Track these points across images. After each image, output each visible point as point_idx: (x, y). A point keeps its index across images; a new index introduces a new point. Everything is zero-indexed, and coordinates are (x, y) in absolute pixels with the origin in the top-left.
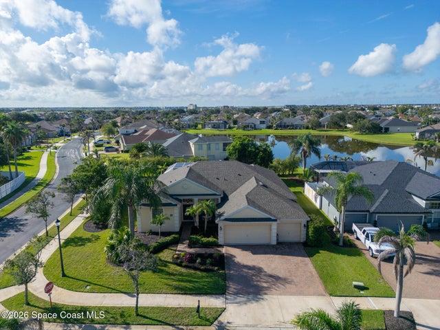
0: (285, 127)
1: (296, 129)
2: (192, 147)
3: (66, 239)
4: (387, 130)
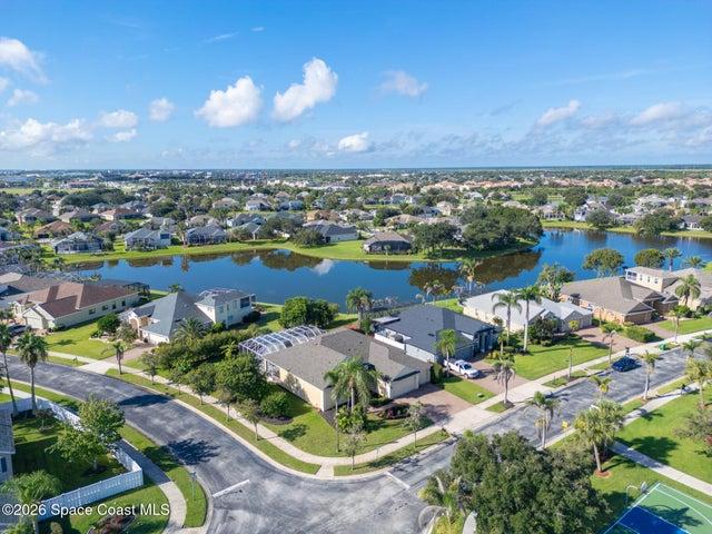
0: (202, 241)
1: (217, 243)
2: (209, 312)
3: (279, 435)
4: (328, 239)
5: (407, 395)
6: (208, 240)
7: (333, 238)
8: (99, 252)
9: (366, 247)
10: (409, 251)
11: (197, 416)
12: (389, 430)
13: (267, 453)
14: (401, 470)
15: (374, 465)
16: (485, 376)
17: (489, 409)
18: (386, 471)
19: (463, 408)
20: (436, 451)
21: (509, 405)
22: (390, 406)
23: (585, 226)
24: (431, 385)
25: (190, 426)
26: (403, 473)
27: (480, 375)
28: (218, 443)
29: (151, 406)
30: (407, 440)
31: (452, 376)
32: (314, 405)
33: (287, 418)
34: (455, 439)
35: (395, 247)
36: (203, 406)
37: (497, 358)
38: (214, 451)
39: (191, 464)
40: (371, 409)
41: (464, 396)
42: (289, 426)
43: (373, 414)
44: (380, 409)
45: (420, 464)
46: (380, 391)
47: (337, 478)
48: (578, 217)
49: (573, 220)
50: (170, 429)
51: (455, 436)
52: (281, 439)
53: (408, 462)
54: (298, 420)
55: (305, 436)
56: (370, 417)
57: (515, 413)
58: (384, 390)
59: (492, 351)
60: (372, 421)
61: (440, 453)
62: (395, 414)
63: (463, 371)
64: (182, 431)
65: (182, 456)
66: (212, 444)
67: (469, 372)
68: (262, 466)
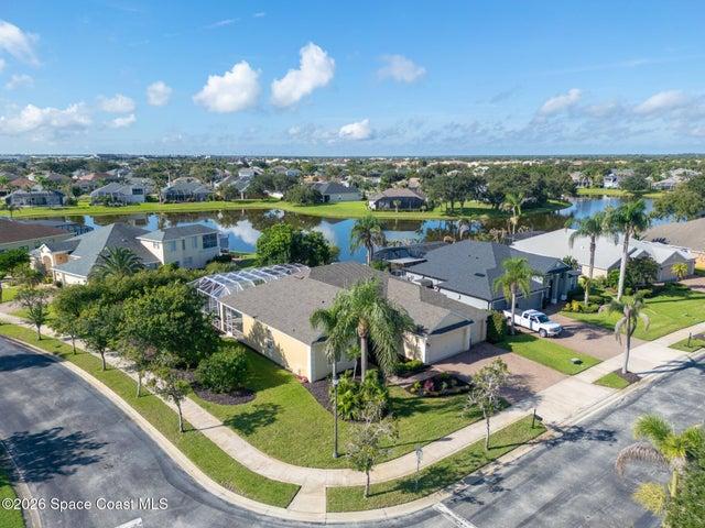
0: (181, 198)
1: (199, 201)
2: (155, 248)
3: (226, 423)
4: (327, 198)
5: (454, 359)
6: (188, 196)
7: (332, 197)
8: (59, 206)
9: (372, 204)
10: (423, 207)
11: (89, 387)
12: (430, 416)
13: (194, 458)
14: (468, 499)
15: (412, 487)
16: (571, 335)
17: (598, 382)
18: (437, 500)
19: (553, 382)
20: (530, 459)
21: (633, 378)
22: (425, 376)
23: (620, 193)
24: (489, 346)
25: (68, 405)
26: (475, 508)
27: (562, 333)
28: (105, 437)
29: (19, 372)
30: (470, 435)
31: (519, 333)
32: (295, 372)
33: (247, 392)
34: (557, 434)
35: (407, 204)
36: (106, 372)
37: (580, 309)
38: (92, 453)
39: (35, 480)
40: (395, 380)
41: (549, 363)
42: (248, 407)
43: (399, 388)
44: (410, 380)
45: (504, 485)
46: (407, 350)
47: (335, 517)
48: (608, 184)
49: (602, 187)
50: (29, 410)
51: (557, 430)
52: (227, 428)
53: (479, 481)
54: (263, 397)
55: (273, 426)
56: (394, 393)
57: (648, 390)
58: (415, 350)
59: (569, 300)
60: (397, 400)
61: (539, 462)
62: (437, 388)
63: (536, 326)
64: (49, 413)
65: (23, 462)
66: (95, 439)
67: (547, 327)
68: (179, 487)
